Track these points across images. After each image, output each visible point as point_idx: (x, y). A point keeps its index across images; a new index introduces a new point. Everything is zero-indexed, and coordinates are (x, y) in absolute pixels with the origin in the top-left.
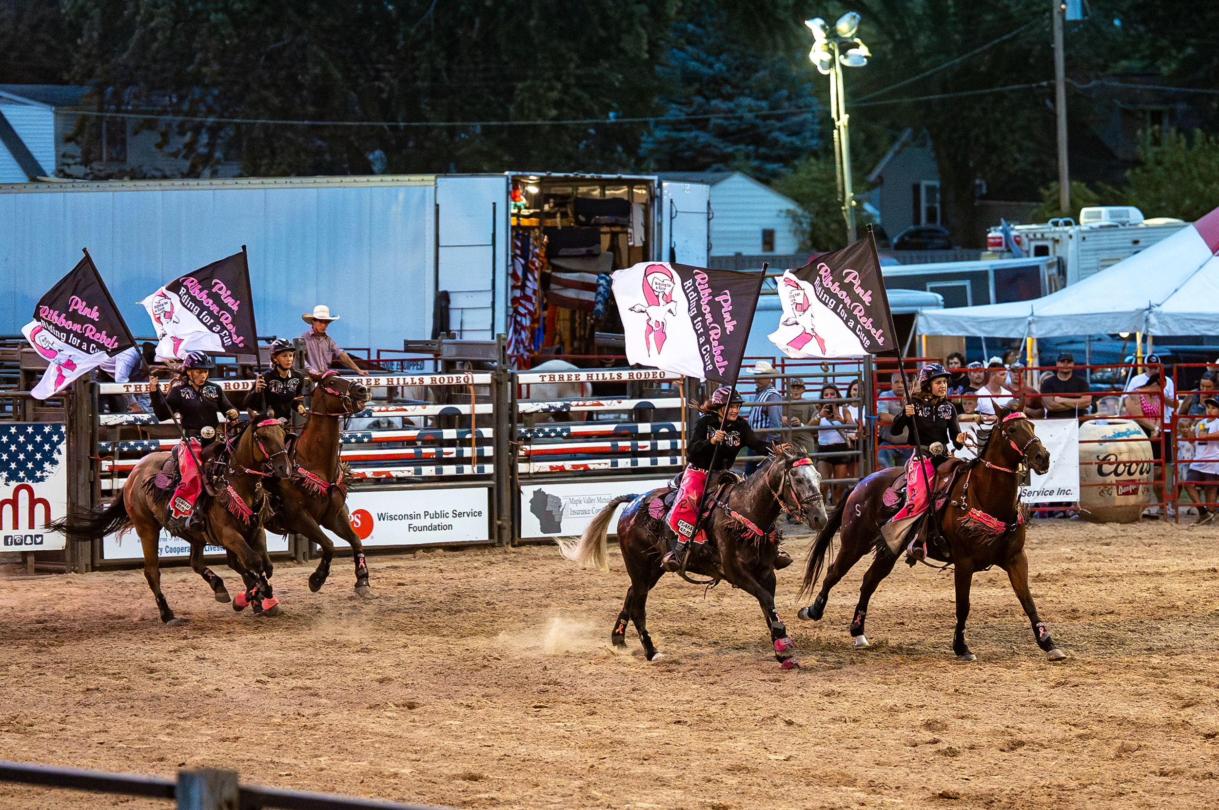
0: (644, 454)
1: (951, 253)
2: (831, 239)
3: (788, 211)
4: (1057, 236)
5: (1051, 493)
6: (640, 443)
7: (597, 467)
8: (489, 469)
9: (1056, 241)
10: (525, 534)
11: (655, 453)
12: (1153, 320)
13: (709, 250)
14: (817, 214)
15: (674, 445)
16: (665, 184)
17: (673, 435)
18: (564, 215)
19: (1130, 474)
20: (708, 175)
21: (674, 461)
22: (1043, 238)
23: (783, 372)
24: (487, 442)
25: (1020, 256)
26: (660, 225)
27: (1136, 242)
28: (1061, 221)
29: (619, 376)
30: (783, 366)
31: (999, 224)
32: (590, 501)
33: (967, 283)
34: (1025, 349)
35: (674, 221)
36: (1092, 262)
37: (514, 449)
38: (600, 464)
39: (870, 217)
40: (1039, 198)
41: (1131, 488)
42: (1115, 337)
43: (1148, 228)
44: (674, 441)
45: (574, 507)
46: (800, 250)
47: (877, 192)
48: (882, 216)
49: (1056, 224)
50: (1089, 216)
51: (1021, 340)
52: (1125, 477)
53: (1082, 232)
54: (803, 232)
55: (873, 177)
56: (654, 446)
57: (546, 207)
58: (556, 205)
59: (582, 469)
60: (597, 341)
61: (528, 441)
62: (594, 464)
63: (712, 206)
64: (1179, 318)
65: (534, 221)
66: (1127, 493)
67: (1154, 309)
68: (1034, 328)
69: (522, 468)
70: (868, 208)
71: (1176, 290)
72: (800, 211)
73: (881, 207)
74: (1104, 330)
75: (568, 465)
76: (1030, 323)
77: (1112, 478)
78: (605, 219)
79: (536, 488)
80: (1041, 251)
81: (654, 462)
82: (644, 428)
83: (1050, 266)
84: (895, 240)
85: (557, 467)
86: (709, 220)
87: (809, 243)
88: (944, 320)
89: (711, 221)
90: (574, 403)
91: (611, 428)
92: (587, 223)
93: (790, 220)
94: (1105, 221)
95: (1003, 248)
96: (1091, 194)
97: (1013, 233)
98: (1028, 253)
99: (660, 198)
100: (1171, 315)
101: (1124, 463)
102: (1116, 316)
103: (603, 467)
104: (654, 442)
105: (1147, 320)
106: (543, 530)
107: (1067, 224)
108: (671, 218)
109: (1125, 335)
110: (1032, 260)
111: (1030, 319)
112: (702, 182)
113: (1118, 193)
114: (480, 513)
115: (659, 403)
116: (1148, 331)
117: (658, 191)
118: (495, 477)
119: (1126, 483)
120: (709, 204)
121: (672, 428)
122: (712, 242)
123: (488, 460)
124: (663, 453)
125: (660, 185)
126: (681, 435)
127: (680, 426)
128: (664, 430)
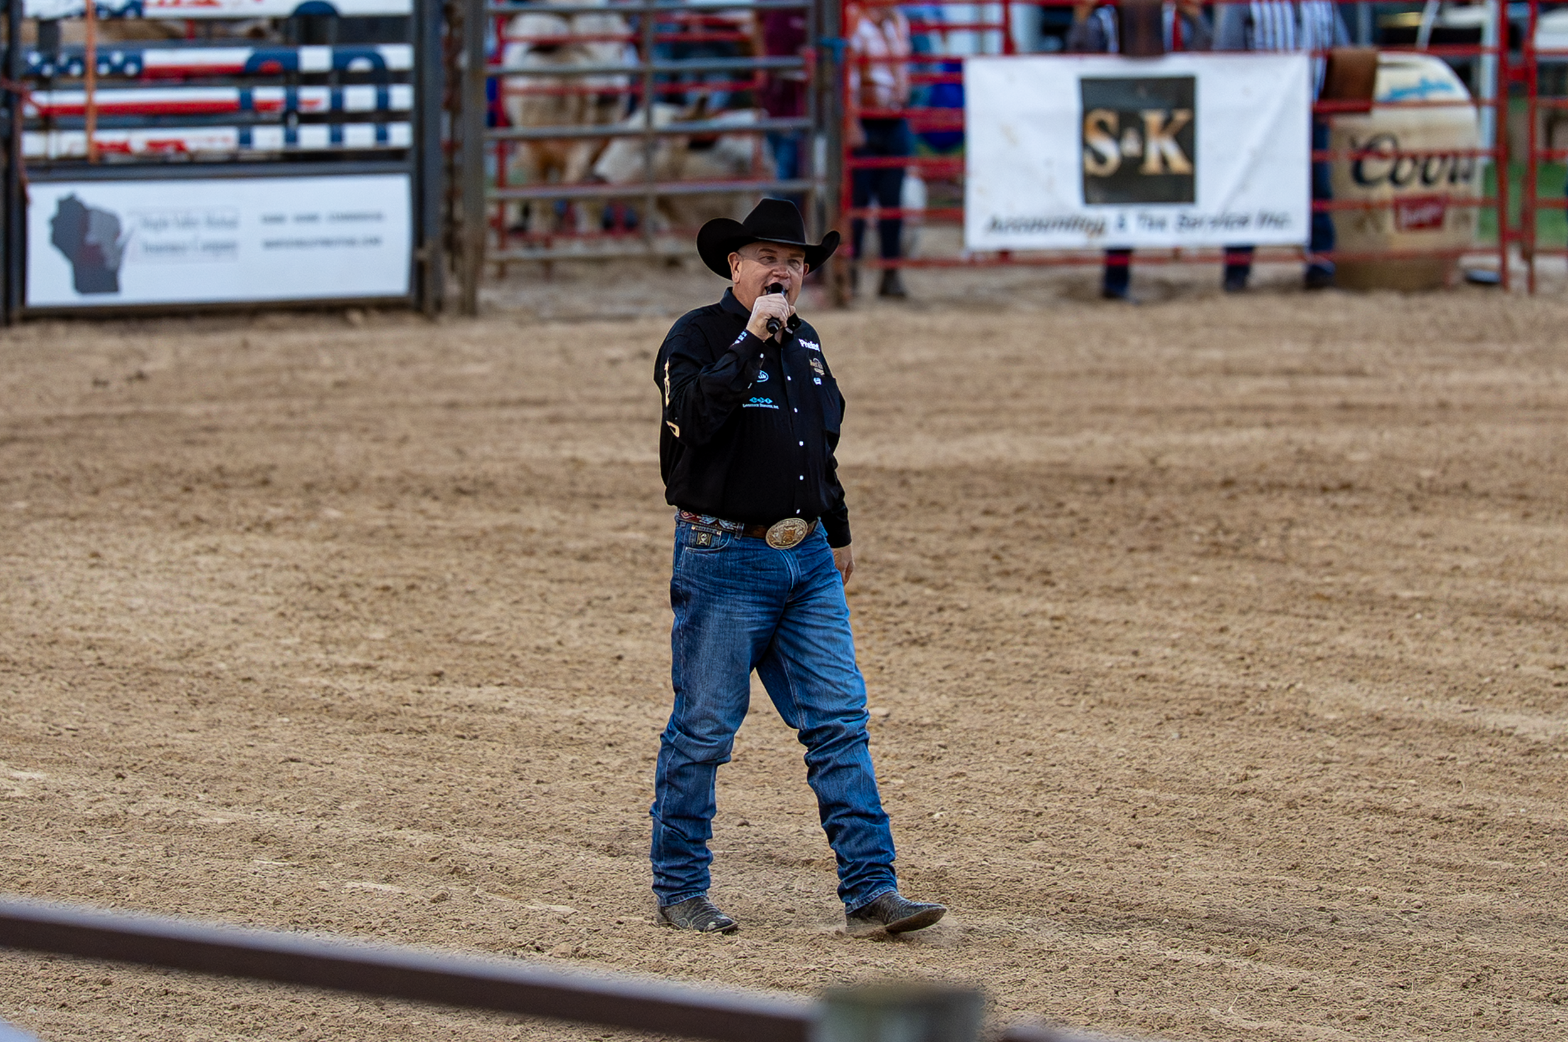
0: (313, 118)
5: (1244, 222)
6: (306, 93)
7: (205, 146)
10: (37, 296)
11: (337, 116)
15: (383, 100)
17: (381, 76)
19: (1426, 180)
21: (382, 136)
32: (189, 223)
37: (12, 104)
38: (211, 140)
41: (1427, 213)
44: (382, 89)
45: (150, 237)
52: (1415, 188)
56: (337, 100)
59: (172, 149)
61: (45, 84)
62: (196, 140)
66: (1420, 226)
69: (32, 144)
75: (139, 140)
77: (1386, 191)
79: (64, 190)
81: (336, 137)
82: (315, 58)
85: (111, 144)
91: (240, 57)
101: (1414, 158)
103: (218, 146)
104: (337, 90)
115: (352, 3)
119: (1415, 203)
121: (379, 63)
124: (359, 117)
126: (399, 77)
127: (398, 56)
128: (360, 65)
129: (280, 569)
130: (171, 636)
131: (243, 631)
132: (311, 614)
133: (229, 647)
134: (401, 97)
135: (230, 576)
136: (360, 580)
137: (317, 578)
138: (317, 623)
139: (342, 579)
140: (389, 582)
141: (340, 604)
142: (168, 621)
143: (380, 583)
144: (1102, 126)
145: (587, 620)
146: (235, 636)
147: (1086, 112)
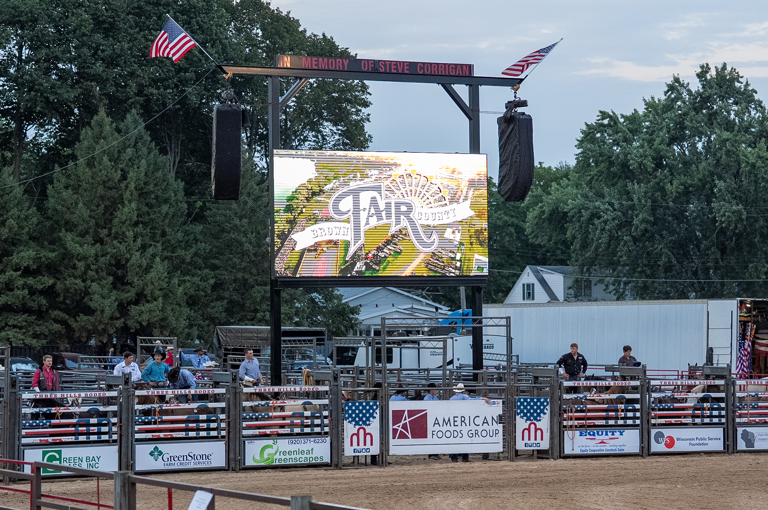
8: (724, 420)
10: (739, 448)
18: (762, 316)
24: (723, 409)
32: (767, 435)
37: (734, 412)
45: (760, 437)
57: (754, 313)
58: (758, 312)
59: (763, 421)
61: (740, 409)
65: (749, 319)
69: (738, 420)
75: (757, 419)
79: (744, 429)
85: (753, 420)
90: (760, 393)
106: (746, 447)
114: (720, 439)
118: (726, 424)
123: (723, 417)
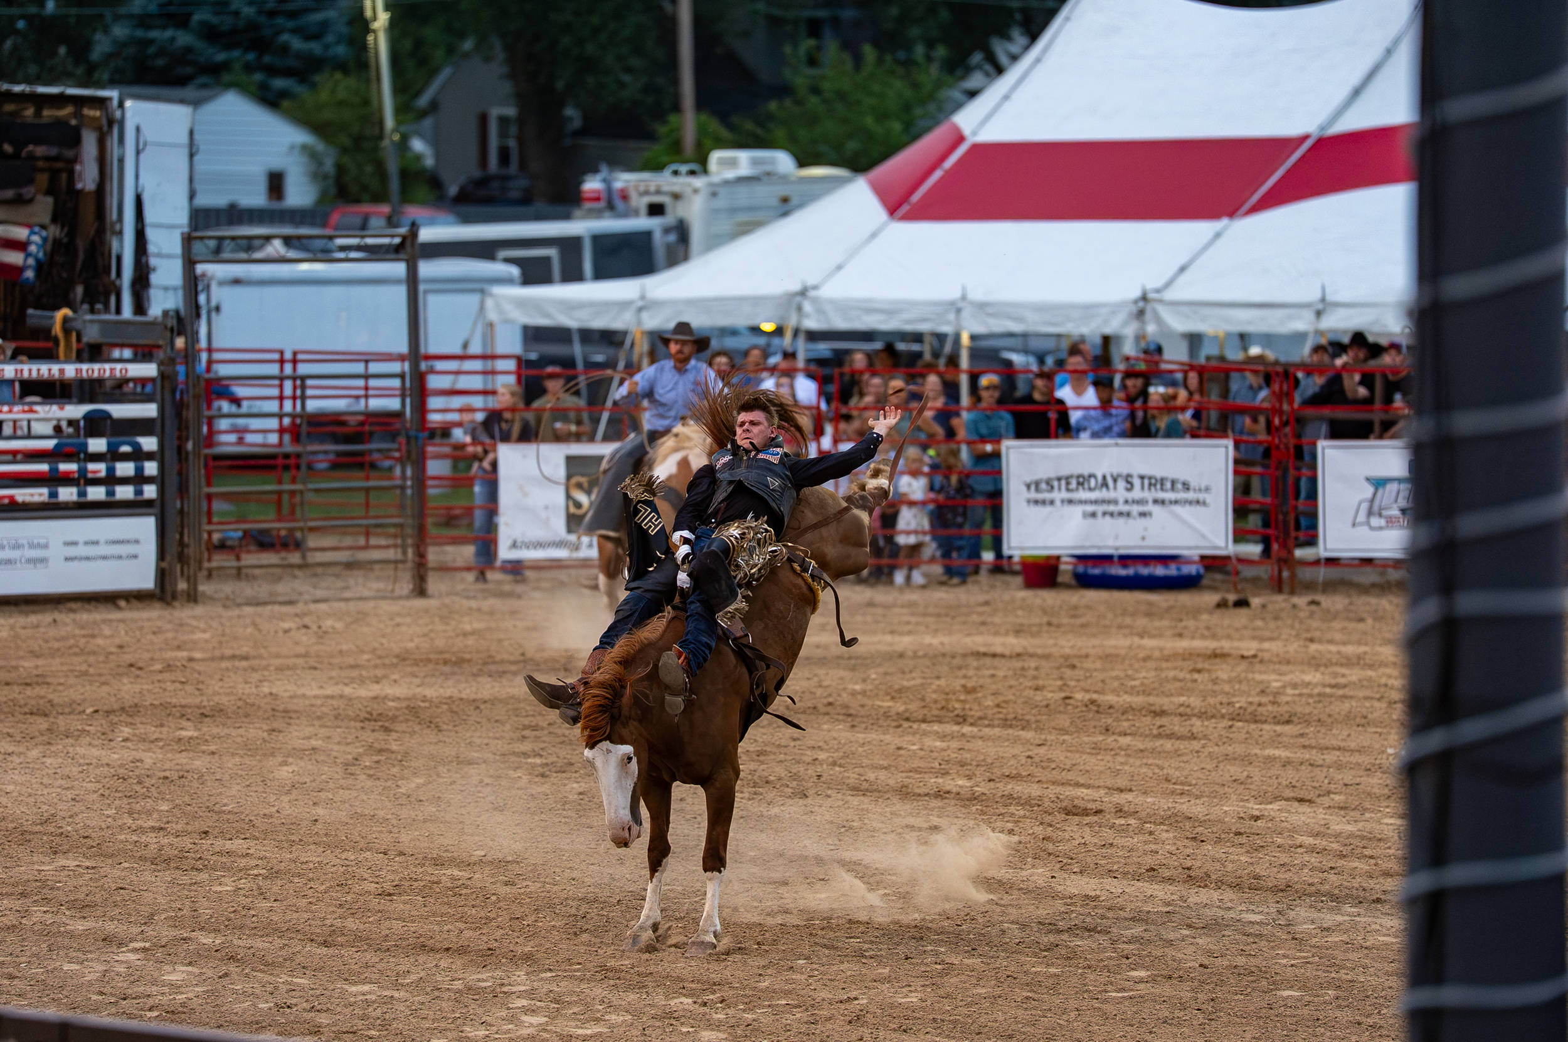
0: (96, 482)
1: (530, 209)
2: (365, 188)
3: (304, 148)
4: (676, 189)
6: (91, 466)
7: (28, 499)
9: (676, 196)
11: (111, 480)
12: (807, 307)
13: (192, 196)
14: (344, 150)
15: (139, 470)
16: (128, 104)
17: (139, 456)
20: (189, 92)
21: (139, 492)
22: (658, 192)
23: (295, 369)
25: (625, 215)
26: (121, 161)
27: (785, 200)
28: (684, 168)
29: (62, 371)
30: (295, 362)
31: (596, 171)
32: (17, 546)
33: (552, 252)
34: (632, 345)
35: (142, 156)
36: (724, 225)
38: (32, 495)
39: (419, 157)
40: (651, 137)
42: (756, 330)
43: (803, 180)
44: (139, 464)
46: (322, 199)
47: (428, 123)
48: (438, 156)
49: (676, 173)
50: (723, 162)
51: (625, 333)
53: (711, 185)
54: (325, 177)
55: (423, 101)
56: (111, 471)
59: (6, 501)
60: (30, 322)
62: (23, 495)
63: (197, 137)
64: (842, 306)
67: (812, 293)
68: (645, 316)
70: (418, 145)
71: (839, 267)
72: (320, 146)
73: (435, 142)
74: (740, 321)
76: (640, 310)
78: (40, 150)
80: (656, 210)
81: (110, 493)
82: (97, 445)
83: (667, 230)
84: (453, 190)
86: (192, 156)
87: (333, 191)
88: (521, 303)
89: (196, 158)
91: (50, 444)
92: (16, 155)
93: (304, 159)
94: (744, 170)
95: (602, 204)
96: (724, 133)
97: (618, 185)
98: (636, 213)
99: (122, 123)
100: (832, 302)
102: (756, 301)
103: (37, 499)
104: (110, 464)
105: (799, 309)
107: (692, 173)
108: (138, 152)
109: (768, 327)
110: (642, 222)
111: (640, 304)
112: (182, 101)
113: (759, 131)
115: (120, 411)
116: (799, 322)
117: (118, 114)
120: (191, 133)
121: (137, 448)
122: (198, 186)
124: (124, 481)
125: (121, 105)
126: (150, 456)
127: (149, 443)
128: (126, 449)
129: (97, 766)
130: (35, 810)
131: (79, 807)
132: (120, 795)
133: (71, 817)
134: (151, 468)
135: (66, 771)
136: (149, 773)
137: (122, 771)
138: (125, 801)
139: (137, 772)
140: (167, 774)
141: (138, 788)
142: (31, 800)
143: (162, 774)
144: (579, 486)
145: (293, 797)
146: (75, 809)
147: (569, 477)
